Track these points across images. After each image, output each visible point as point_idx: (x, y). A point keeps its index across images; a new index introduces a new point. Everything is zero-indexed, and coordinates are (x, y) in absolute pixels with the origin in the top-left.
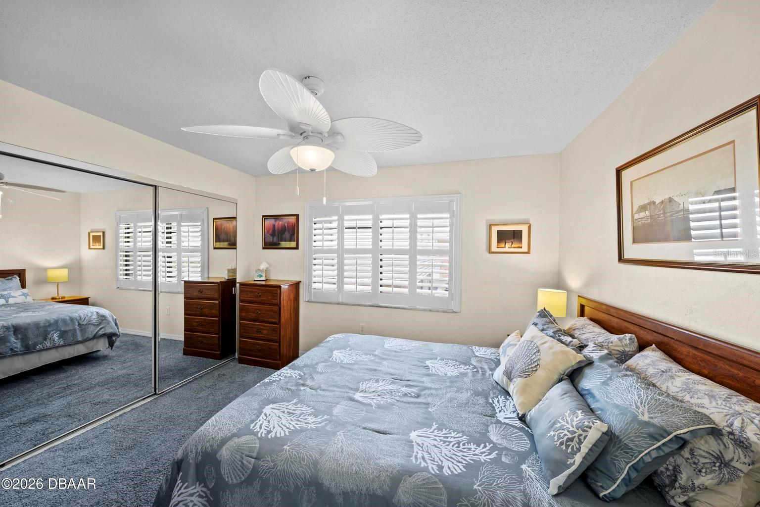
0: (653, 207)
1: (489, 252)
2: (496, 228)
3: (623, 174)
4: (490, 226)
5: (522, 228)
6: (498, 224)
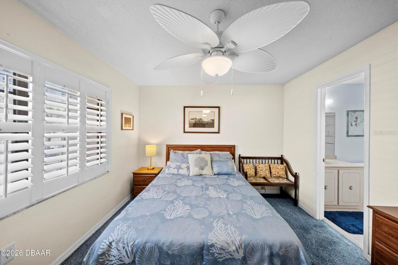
0: (196, 119)
1: (122, 129)
2: (124, 116)
3: (186, 109)
4: (122, 114)
5: (131, 117)
6: (125, 114)
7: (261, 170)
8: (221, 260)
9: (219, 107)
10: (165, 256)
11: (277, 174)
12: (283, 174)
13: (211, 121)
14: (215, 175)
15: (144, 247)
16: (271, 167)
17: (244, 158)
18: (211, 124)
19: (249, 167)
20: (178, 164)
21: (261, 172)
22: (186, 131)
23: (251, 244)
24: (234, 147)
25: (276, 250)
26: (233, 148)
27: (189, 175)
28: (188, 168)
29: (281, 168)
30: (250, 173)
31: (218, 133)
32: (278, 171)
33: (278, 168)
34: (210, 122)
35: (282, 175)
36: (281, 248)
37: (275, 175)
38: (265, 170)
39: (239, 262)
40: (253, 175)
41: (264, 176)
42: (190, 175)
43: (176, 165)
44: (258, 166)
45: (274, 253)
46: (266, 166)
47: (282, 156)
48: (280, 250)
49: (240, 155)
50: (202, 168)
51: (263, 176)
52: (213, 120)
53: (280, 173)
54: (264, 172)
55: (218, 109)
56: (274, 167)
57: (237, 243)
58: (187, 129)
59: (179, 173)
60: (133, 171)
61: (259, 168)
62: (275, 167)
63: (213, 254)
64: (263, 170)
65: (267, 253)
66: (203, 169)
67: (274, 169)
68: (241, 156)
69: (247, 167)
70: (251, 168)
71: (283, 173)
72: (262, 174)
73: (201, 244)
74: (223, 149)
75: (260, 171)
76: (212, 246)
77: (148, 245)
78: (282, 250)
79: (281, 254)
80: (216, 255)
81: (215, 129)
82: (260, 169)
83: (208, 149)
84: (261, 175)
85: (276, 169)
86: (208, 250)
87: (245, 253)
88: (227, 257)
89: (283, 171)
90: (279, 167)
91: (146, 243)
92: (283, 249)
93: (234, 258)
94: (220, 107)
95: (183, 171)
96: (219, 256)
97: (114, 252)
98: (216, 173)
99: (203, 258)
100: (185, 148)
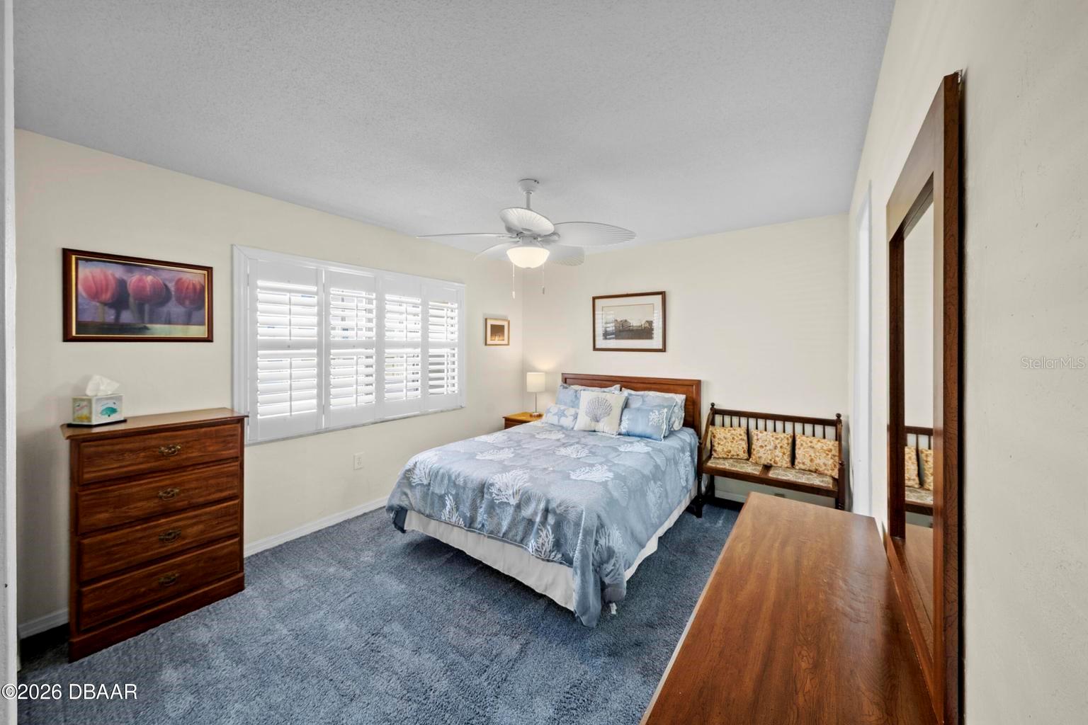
1: (486, 344)
2: (490, 322)
3: (597, 301)
4: (486, 320)
5: (505, 324)
6: (491, 319)
7: (761, 447)
8: (497, 502)
9: (663, 294)
10: (452, 484)
11: (807, 462)
12: (825, 465)
13: (647, 325)
14: (620, 434)
15: (438, 472)
16: (798, 442)
17: (724, 413)
18: (646, 332)
19: (729, 434)
20: (562, 407)
21: (761, 450)
22: (597, 347)
23: (530, 492)
24: (698, 384)
25: (553, 505)
26: (694, 387)
27: (573, 428)
28: (576, 417)
29: (825, 448)
30: (730, 448)
31: (663, 350)
32: (813, 455)
33: (815, 447)
34: (645, 328)
35: (824, 468)
36: (560, 505)
37: (803, 463)
38: (771, 447)
39: (513, 508)
40: (738, 455)
41: (769, 461)
42: (575, 429)
43: (559, 409)
44: (757, 435)
45: (550, 508)
46: (777, 439)
47: (839, 416)
48: (557, 507)
49: (713, 405)
50: (596, 418)
51: (766, 463)
52: (650, 323)
53: (817, 461)
54: (769, 452)
55: (660, 297)
56: (804, 444)
57: (516, 488)
58: (601, 343)
59: (560, 424)
60: (505, 416)
61: (758, 440)
62: (807, 444)
63: (491, 494)
64: (768, 448)
65: (542, 506)
66: (598, 421)
67: (802, 448)
68: (715, 407)
69: (723, 435)
70: (733, 438)
71: (827, 462)
72: (764, 456)
73: (483, 480)
74: (672, 387)
75: (759, 449)
76: (492, 485)
77: (441, 471)
78: (560, 508)
79: (558, 512)
80: (494, 495)
81: (656, 342)
82: (760, 443)
83: (639, 385)
84: (760, 458)
85: (808, 450)
86: (488, 488)
87: (520, 500)
88: (503, 500)
89: (830, 456)
90: (818, 446)
91: (440, 468)
92: (562, 507)
93: (509, 503)
94: (664, 292)
95: (566, 422)
96: (496, 497)
97: (417, 471)
98: (623, 431)
99: (483, 496)
100: (594, 381)
